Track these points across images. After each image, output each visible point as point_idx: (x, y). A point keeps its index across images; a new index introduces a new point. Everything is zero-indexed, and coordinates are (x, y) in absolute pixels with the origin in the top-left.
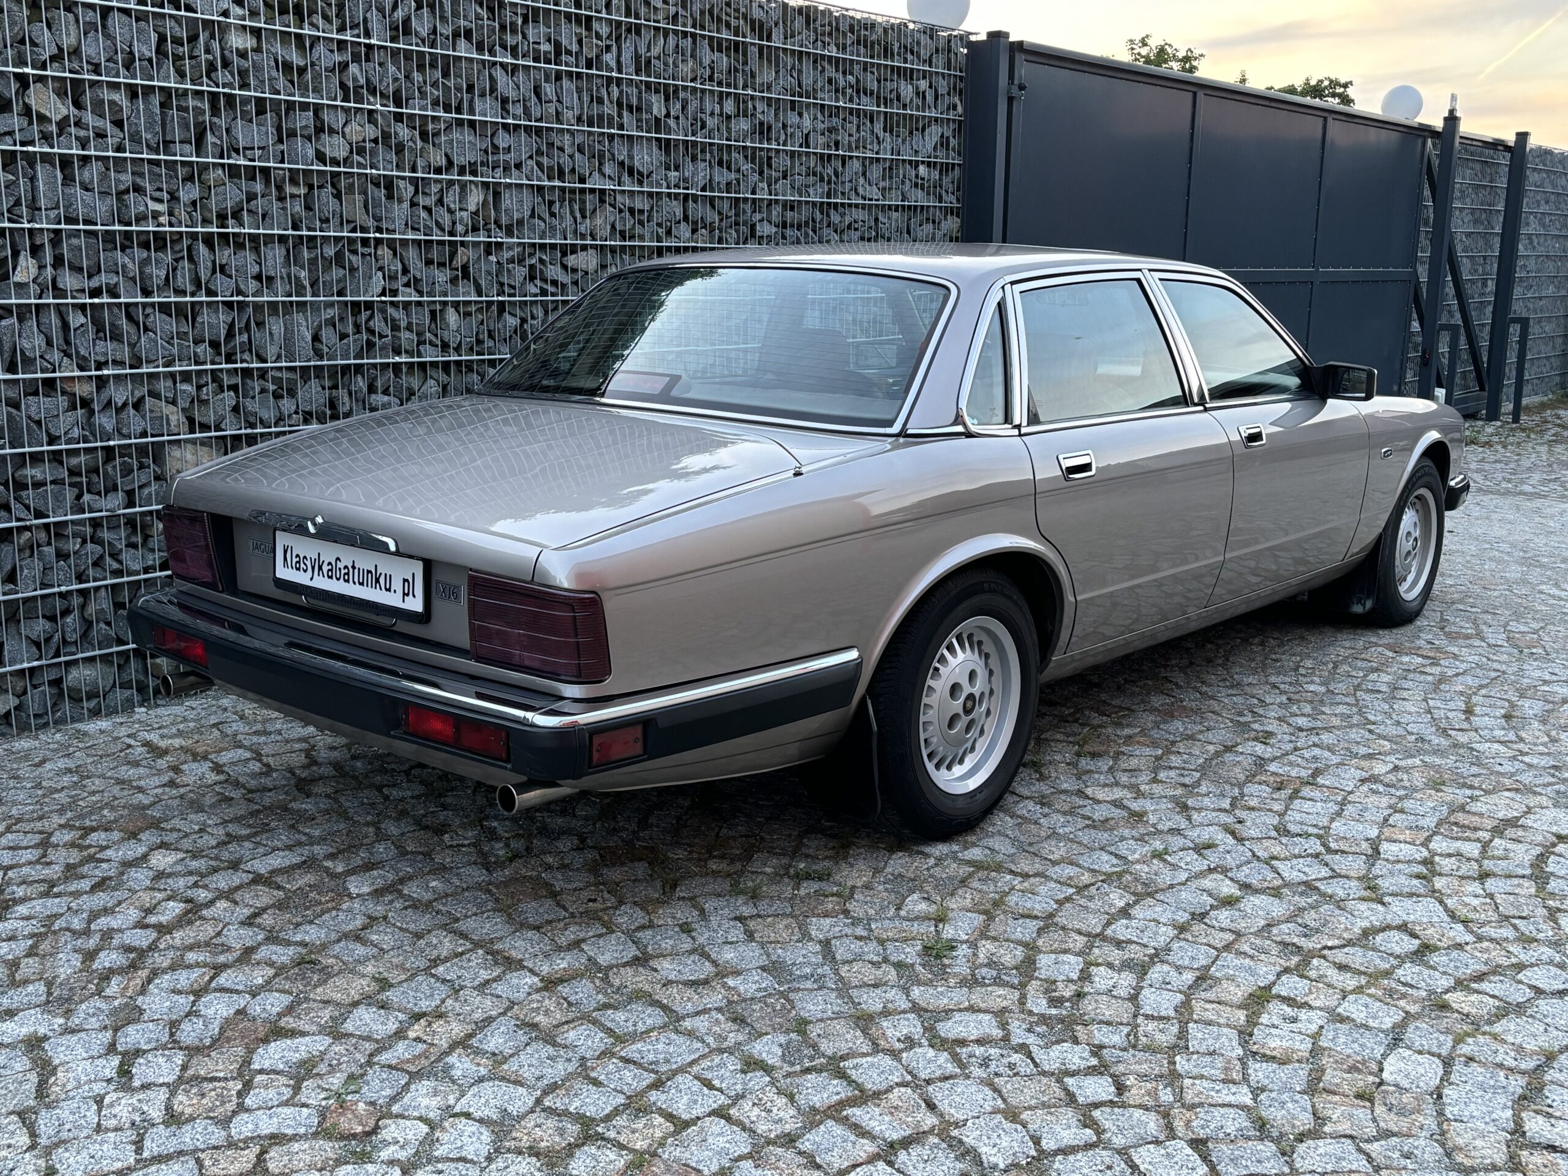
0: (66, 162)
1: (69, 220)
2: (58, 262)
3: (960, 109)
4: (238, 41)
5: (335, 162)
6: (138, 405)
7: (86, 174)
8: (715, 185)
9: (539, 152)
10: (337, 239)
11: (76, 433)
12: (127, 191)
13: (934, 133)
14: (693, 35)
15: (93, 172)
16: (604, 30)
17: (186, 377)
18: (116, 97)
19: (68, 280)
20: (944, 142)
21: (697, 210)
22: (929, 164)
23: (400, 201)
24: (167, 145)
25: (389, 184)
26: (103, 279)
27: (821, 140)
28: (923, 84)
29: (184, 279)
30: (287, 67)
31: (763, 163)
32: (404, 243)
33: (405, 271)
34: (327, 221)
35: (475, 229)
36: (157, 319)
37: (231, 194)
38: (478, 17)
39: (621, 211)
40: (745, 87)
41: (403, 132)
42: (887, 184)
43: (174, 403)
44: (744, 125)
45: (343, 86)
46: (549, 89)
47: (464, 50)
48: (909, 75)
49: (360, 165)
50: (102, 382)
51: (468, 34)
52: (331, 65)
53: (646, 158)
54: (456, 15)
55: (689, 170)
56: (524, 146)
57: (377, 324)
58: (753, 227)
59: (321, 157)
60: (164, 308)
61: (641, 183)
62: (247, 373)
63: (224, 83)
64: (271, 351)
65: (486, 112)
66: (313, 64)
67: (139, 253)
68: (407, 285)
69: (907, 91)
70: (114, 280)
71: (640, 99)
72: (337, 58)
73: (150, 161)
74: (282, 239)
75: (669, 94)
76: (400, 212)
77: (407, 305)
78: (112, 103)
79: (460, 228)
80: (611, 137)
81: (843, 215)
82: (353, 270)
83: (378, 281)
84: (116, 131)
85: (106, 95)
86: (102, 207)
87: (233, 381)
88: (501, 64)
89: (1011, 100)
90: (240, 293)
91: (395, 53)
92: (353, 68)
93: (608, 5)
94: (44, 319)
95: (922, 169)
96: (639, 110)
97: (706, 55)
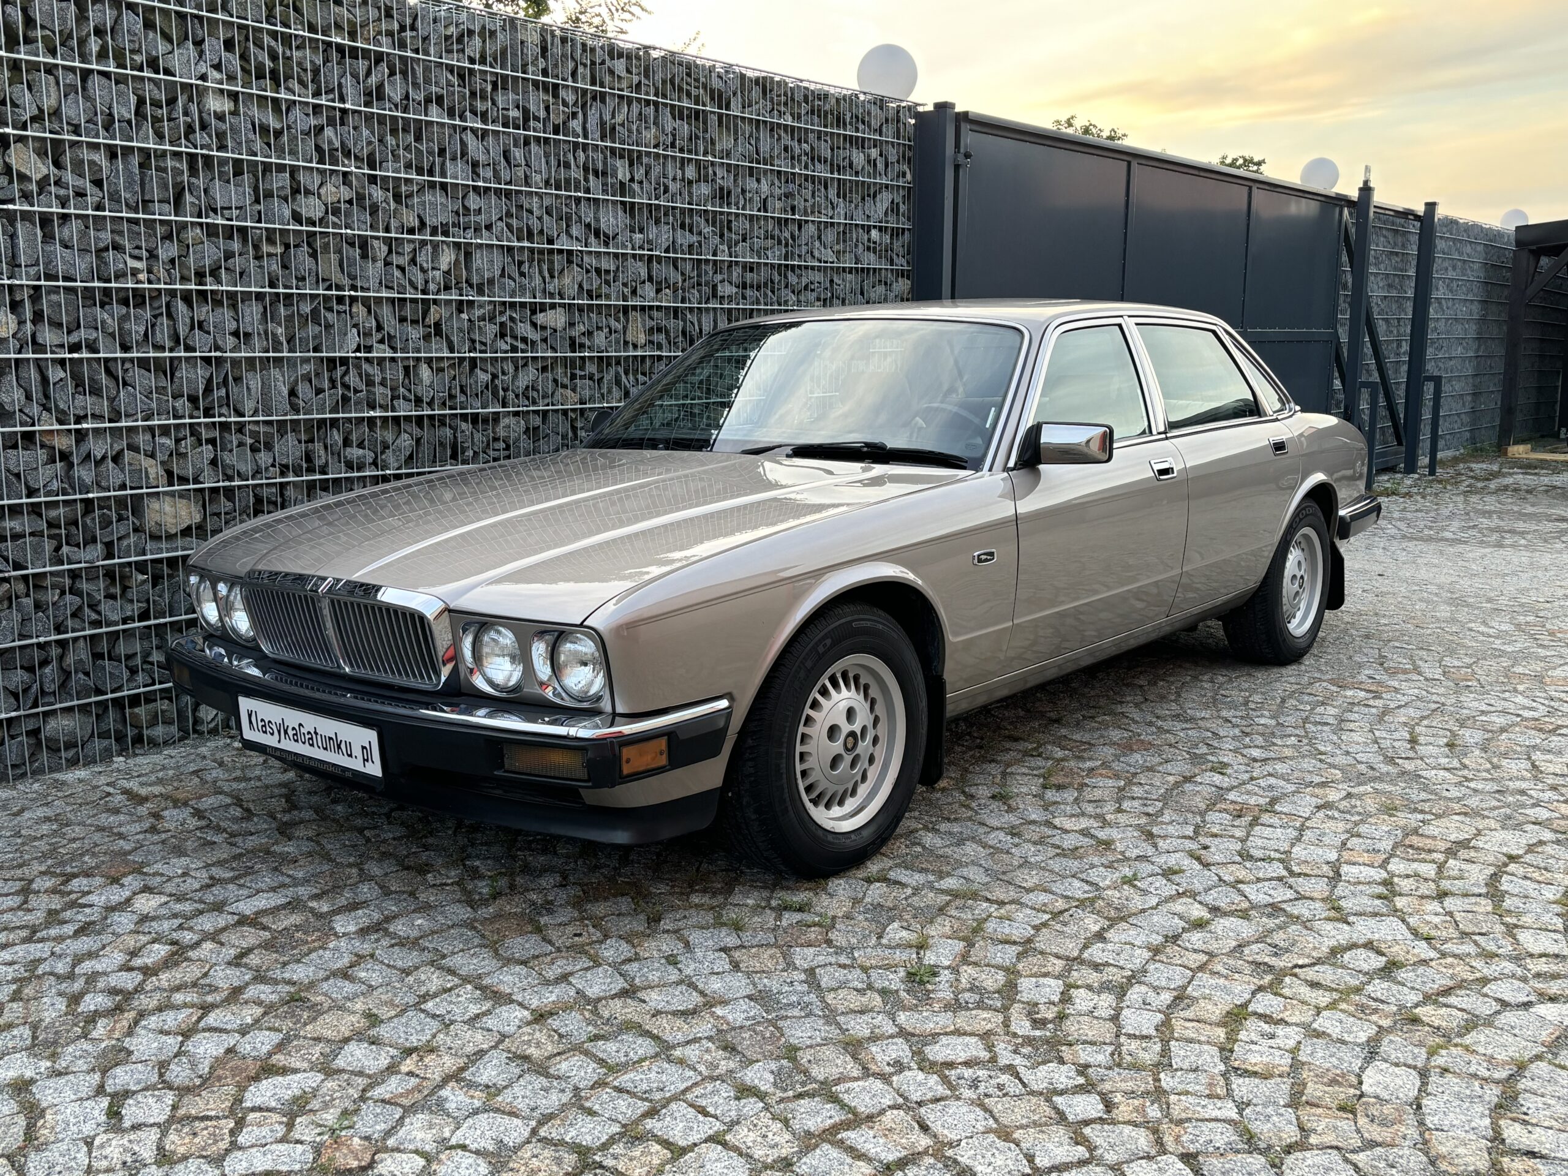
0: (46, 220)
1: (49, 277)
2: (38, 317)
3: (909, 177)
4: (215, 104)
5: (311, 222)
6: (117, 458)
7: (66, 232)
8: (678, 247)
9: (509, 214)
10: (313, 297)
11: (55, 485)
12: (106, 249)
13: (885, 200)
14: (656, 104)
15: (73, 230)
16: (570, 98)
17: (165, 430)
18: (96, 157)
19: (48, 336)
20: (894, 208)
21: (662, 271)
22: (880, 229)
23: (374, 260)
24: (146, 204)
25: (364, 243)
26: (82, 334)
27: (778, 205)
28: (874, 153)
29: (163, 335)
30: (264, 130)
31: (724, 226)
32: (379, 301)
33: (379, 328)
34: (303, 279)
35: (447, 288)
36: (136, 374)
37: (210, 253)
38: (450, 84)
39: (588, 271)
40: (705, 153)
41: (377, 194)
42: (841, 247)
43: (152, 456)
44: (705, 189)
45: (318, 148)
46: (518, 154)
47: (435, 115)
48: (860, 144)
49: (335, 225)
50: (81, 435)
51: (440, 100)
52: (306, 128)
53: (611, 220)
54: (428, 81)
55: (652, 235)
56: (494, 208)
57: (353, 379)
58: (715, 287)
59: (297, 217)
60: (143, 363)
61: (606, 244)
62: (225, 427)
63: (203, 145)
64: (248, 406)
65: (457, 175)
66: (289, 127)
67: (118, 309)
68: (381, 341)
69: (859, 158)
70: (93, 335)
71: (605, 163)
72: (313, 122)
73: (129, 220)
74: (260, 296)
75: (633, 159)
76: (374, 271)
77: (381, 361)
78: (92, 163)
79: (432, 287)
80: (578, 200)
81: (800, 276)
82: (329, 327)
83: (353, 338)
84: (96, 190)
85: (86, 155)
86: (82, 264)
87: (211, 435)
88: (472, 129)
89: (957, 167)
90: (217, 348)
91: (369, 117)
92: (328, 132)
93: (574, 74)
94: (23, 374)
95: (874, 233)
96: (604, 174)
97: (668, 122)
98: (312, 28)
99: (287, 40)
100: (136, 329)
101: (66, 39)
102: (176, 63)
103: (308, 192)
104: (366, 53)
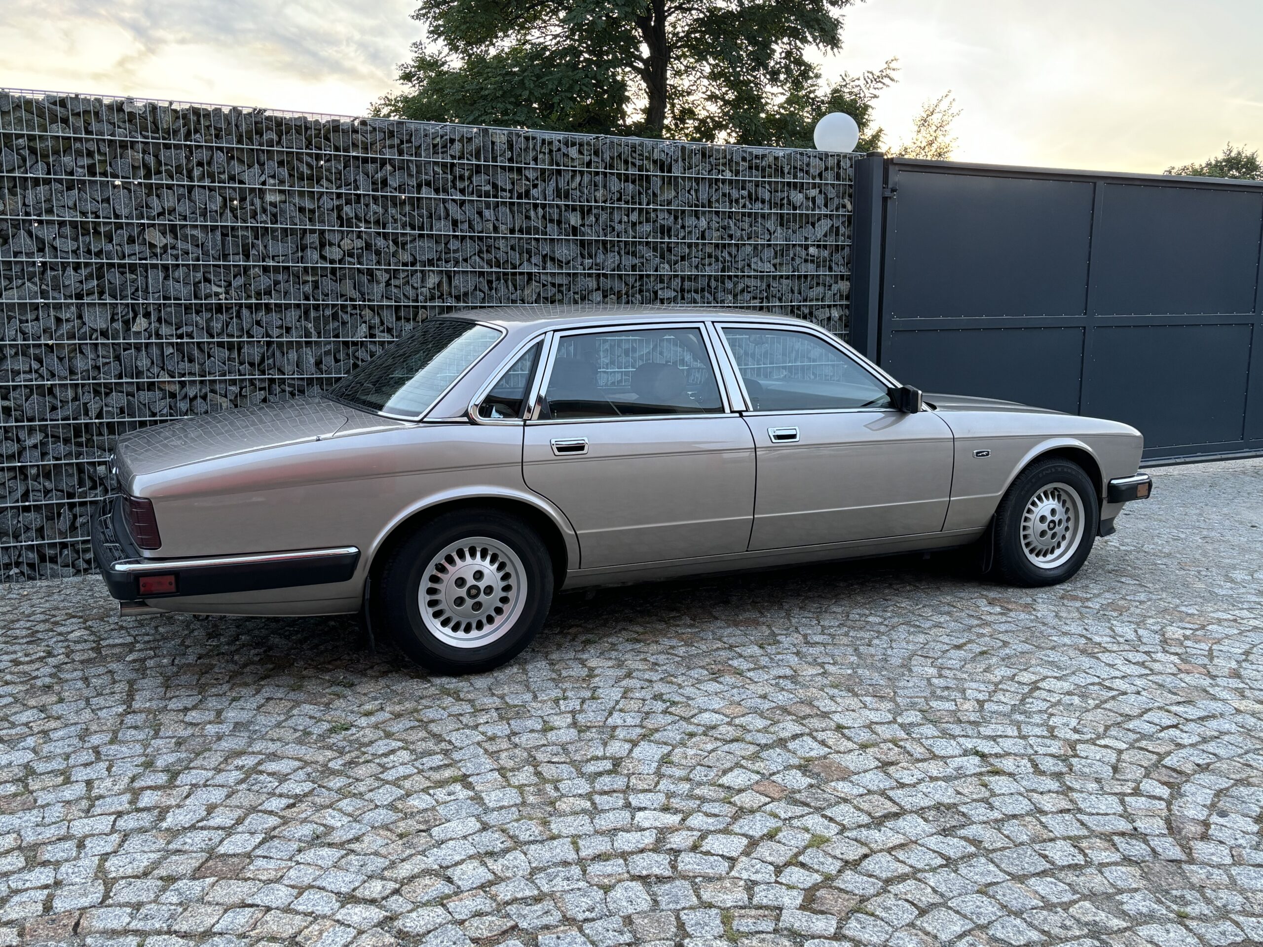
0: (165, 268)
1: (165, 298)
2: (159, 320)
3: (849, 207)
4: (271, 198)
5: (332, 262)
6: (204, 397)
7: (177, 274)
8: (622, 266)
9: (480, 251)
10: (334, 306)
11: (165, 411)
12: (200, 282)
13: (824, 226)
14: (605, 174)
15: (180, 273)
16: (531, 175)
17: (233, 382)
18: (195, 232)
19: (164, 330)
20: (835, 231)
21: (607, 283)
22: (818, 246)
23: (378, 283)
24: (225, 257)
25: (370, 272)
26: (184, 329)
27: (716, 234)
28: (813, 193)
29: (233, 328)
30: (302, 210)
31: (665, 252)
32: (381, 307)
33: (382, 323)
34: (327, 295)
35: (432, 298)
36: (216, 350)
38: (435, 173)
39: (544, 285)
40: (648, 204)
41: (381, 243)
42: (778, 261)
43: (226, 396)
44: (647, 228)
45: (340, 217)
46: (487, 213)
47: (426, 193)
48: (800, 187)
49: (350, 263)
50: (183, 384)
51: (428, 184)
52: (331, 207)
53: (563, 252)
54: (419, 172)
55: (600, 258)
56: (470, 248)
57: (361, 354)
58: (656, 293)
59: (323, 258)
60: (221, 345)
61: (561, 267)
62: (272, 381)
63: (264, 221)
64: (287, 368)
65: (442, 228)
66: (319, 207)
67: (206, 315)
68: (383, 331)
69: (798, 197)
70: (190, 329)
71: (560, 215)
72: (336, 203)
73: (214, 266)
74: (298, 306)
75: (585, 212)
76: (378, 289)
77: (382, 343)
78: (192, 236)
79: (420, 298)
80: (537, 240)
81: (735, 284)
82: (344, 323)
83: (364, 329)
84: (195, 249)
85: (189, 231)
86: (184, 291)
87: (263, 385)
88: (453, 200)
89: (885, 199)
90: (268, 336)
91: (375, 199)
92: (347, 209)
93: (535, 160)
94: (150, 351)
95: (812, 250)
96: (559, 222)
97: (615, 185)
98: (337, 149)
99: (318, 157)
100: (217, 326)
101: (179, 169)
102: (246, 178)
103: (331, 244)
104: (374, 160)
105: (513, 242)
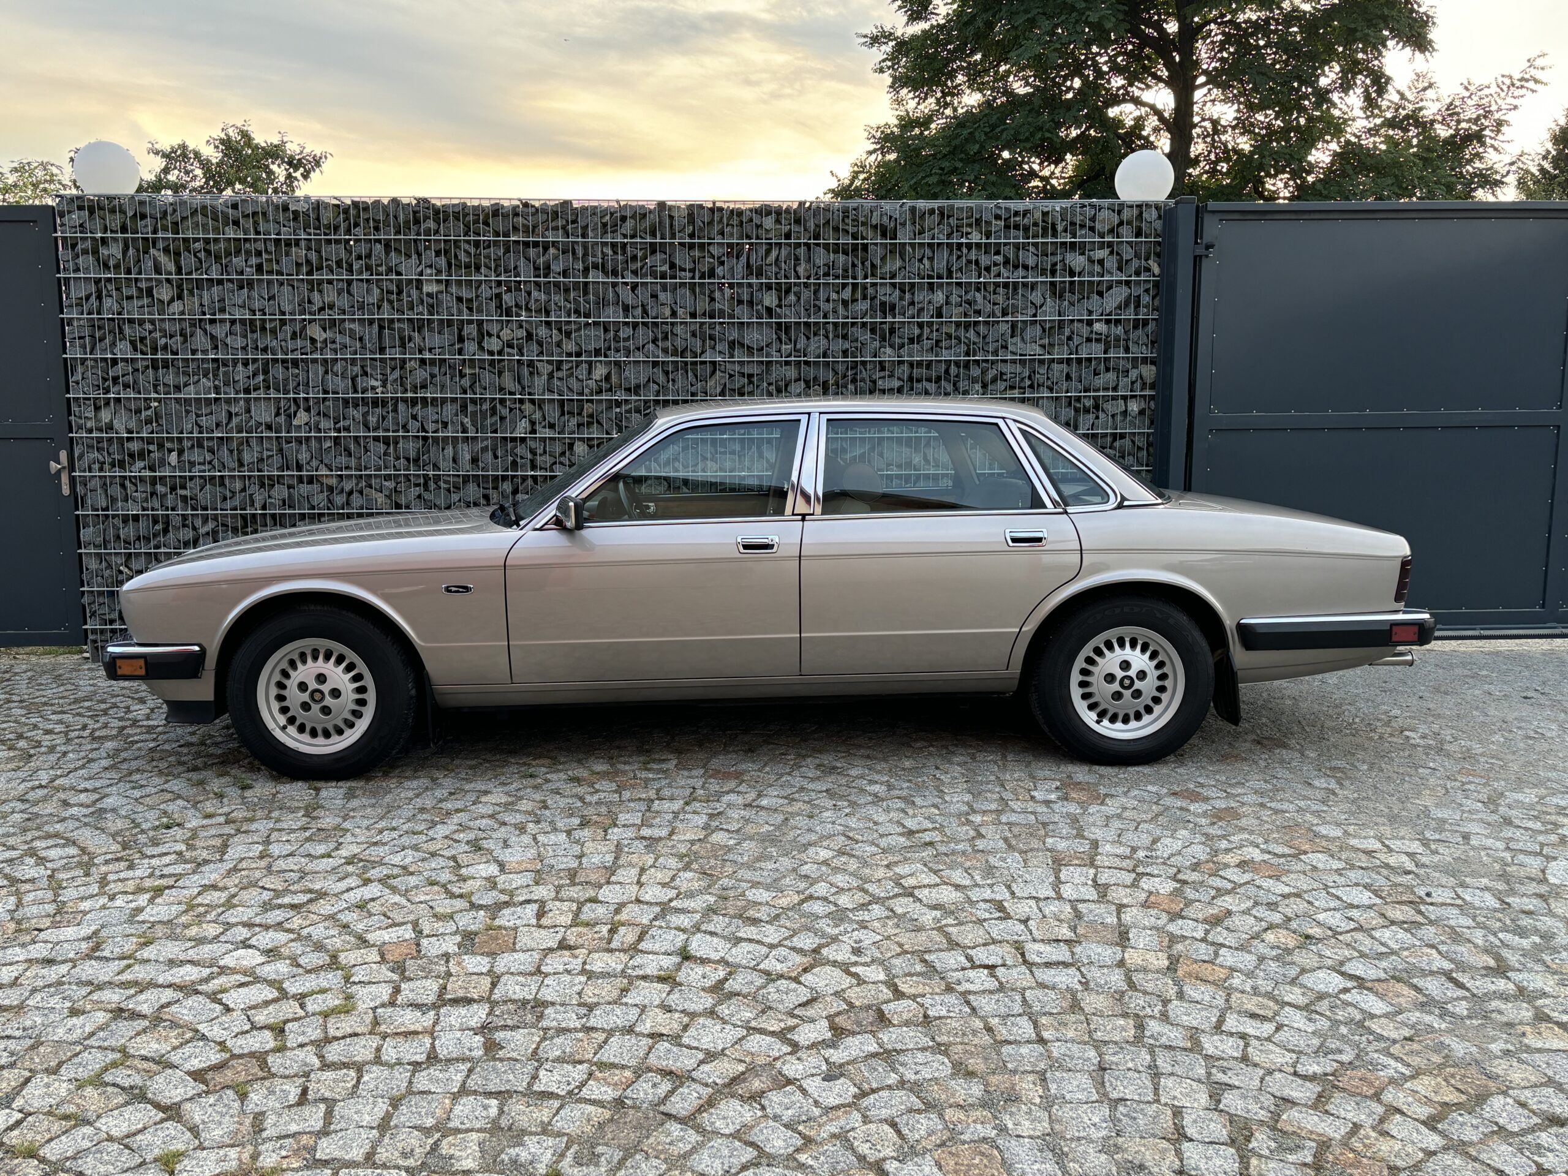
0: (325, 362)
1: (324, 392)
2: (319, 414)
3: (1156, 270)
4: (432, 288)
5: (491, 353)
6: (360, 492)
7: (335, 368)
8: (829, 352)
9: (655, 339)
10: (492, 400)
11: (323, 506)
12: (357, 376)
13: (1117, 295)
15: (338, 368)
17: (388, 478)
18: (353, 326)
19: (323, 424)
20: (1131, 301)
21: (810, 373)
22: (1108, 322)
23: (540, 375)
24: (382, 350)
25: (531, 364)
26: (342, 423)
27: (956, 311)
28: (1100, 254)
29: (389, 422)
30: (460, 299)
31: (885, 333)
32: (543, 401)
33: (544, 418)
34: (485, 388)
35: (599, 391)
36: (372, 445)
37: (421, 375)
38: (603, 254)
39: (731, 376)
40: (864, 278)
41: (543, 332)
42: (1047, 341)
43: (381, 492)
44: (862, 306)
45: (499, 307)
46: (662, 296)
47: (593, 277)
48: (1079, 248)
49: (509, 354)
50: (340, 478)
51: (595, 266)
52: (489, 296)
53: (753, 337)
54: (585, 254)
55: (802, 343)
56: (643, 335)
57: (520, 450)
58: (874, 383)
59: (482, 349)
60: (376, 439)
61: (752, 355)
62: (427, 477)
65: (611, 315)
66: (477, 297)
67: (362, 409)
68: (545, 427)
69: (1077, 261)
70: (347, 423)
71: (751, 295)
72: (495, 291)
73: (371, 359)
74: (455, 400)
75: (783, 290)
76: (540, 382)
77: (543, 440)
78: (350, 329)
79: (586, 391)
80: (723, 324)
81: (984, 372)
82: (502, 418)
83: (523, 424)
85: (347, 325)
86: (342, 385)
88: (624, 283)
89: (1198, 258)
90: (424, 430)
91: (537, 284)
92: (506, 297)
94: (309, 444)
95: (1097, 327)
96: (751, 303)
97: (821, 257)
98: (497, 234)
99: (477, 244)
100: (372, 420)
101: (339, 264)
102: (403, 269)
103: (490, 335)
104: (536, 244)
105: (693, 328)
